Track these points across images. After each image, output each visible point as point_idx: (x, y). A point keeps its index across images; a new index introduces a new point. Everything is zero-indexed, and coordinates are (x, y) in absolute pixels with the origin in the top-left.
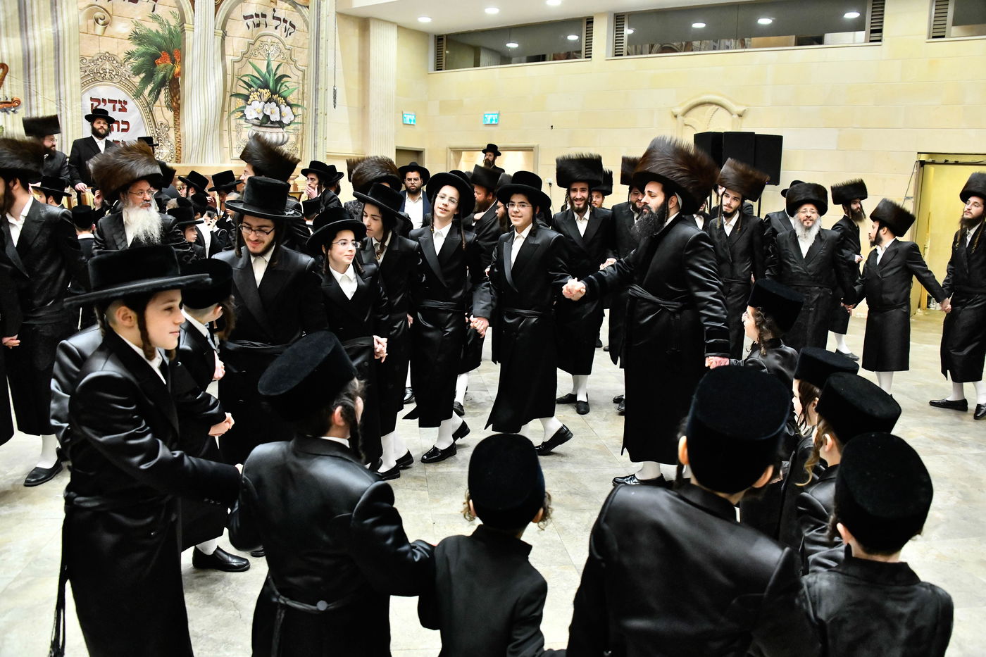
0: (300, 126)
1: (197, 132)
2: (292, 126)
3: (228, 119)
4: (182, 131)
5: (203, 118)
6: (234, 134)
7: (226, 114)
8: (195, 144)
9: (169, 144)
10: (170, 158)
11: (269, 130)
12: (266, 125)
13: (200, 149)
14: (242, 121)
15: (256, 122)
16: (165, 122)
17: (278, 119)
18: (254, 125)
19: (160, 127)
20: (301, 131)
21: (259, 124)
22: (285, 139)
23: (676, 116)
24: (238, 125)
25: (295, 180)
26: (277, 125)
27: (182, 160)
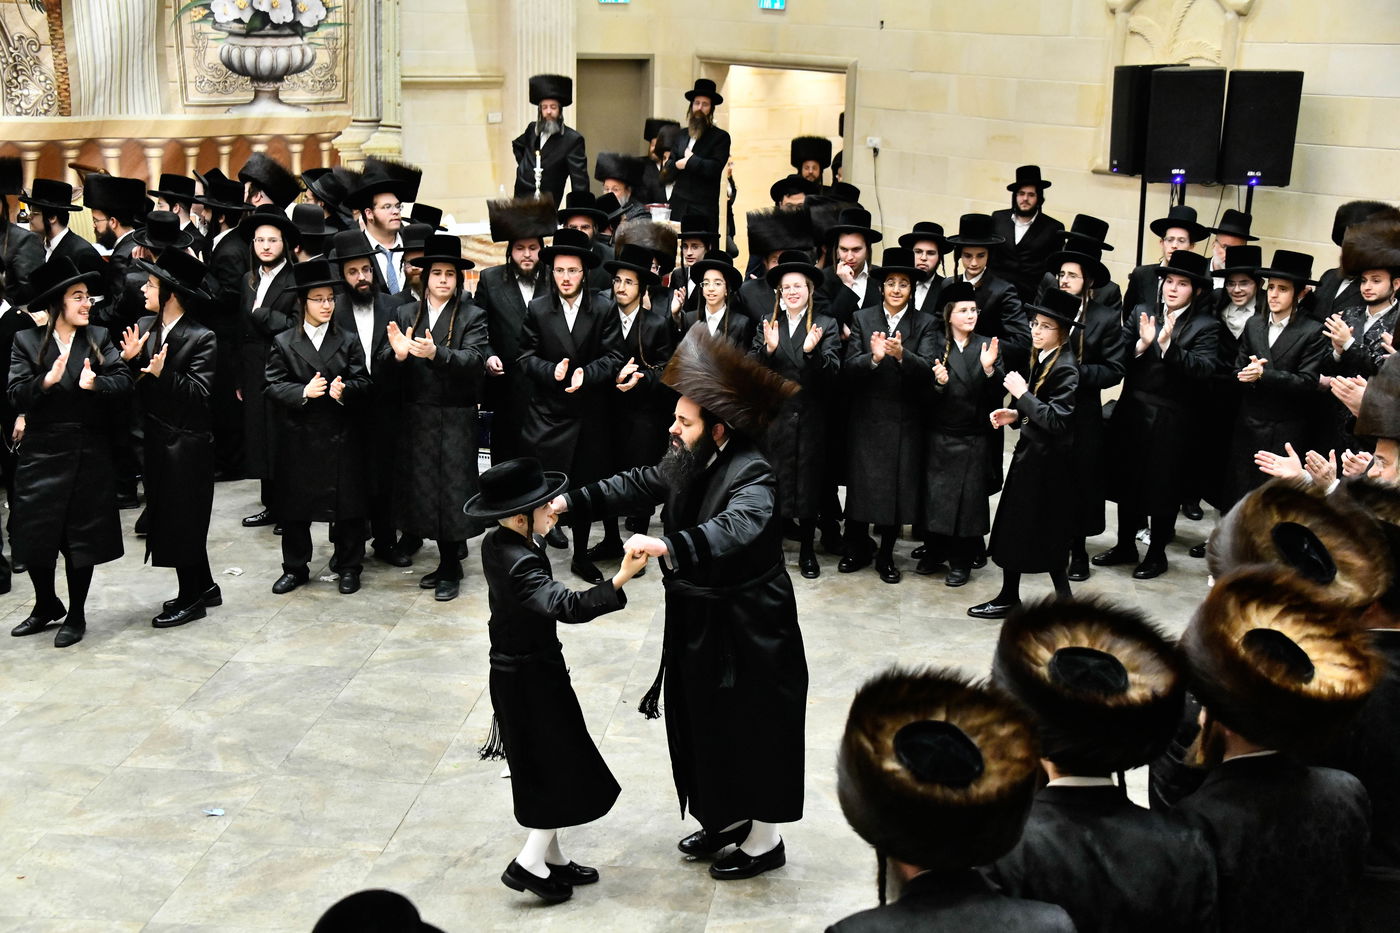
0: (340, 31)
1: (102, 53)
2: (322, 32)
3: (175, 22)
4: (69, 51)
5: (115, 23)
6: (189, 53)
7: (170, 13)
8: (101, 77)
9: (42, 78)
10: (46, 107)
11: (270, 42)
12: (262, 32)
13: (116, 86)
14: (207, 27)
15: (236, 27)
16: (27, 33)
17: (289, 18)
18: (232, 34)
19: (17, 44)
20: (341, 42)
21: (244, 31)
22: (308, 59)
23: (1113, 12)
24: (198, 36)
25: (333, 141)
26: (288, 31)
27: (73, 109)
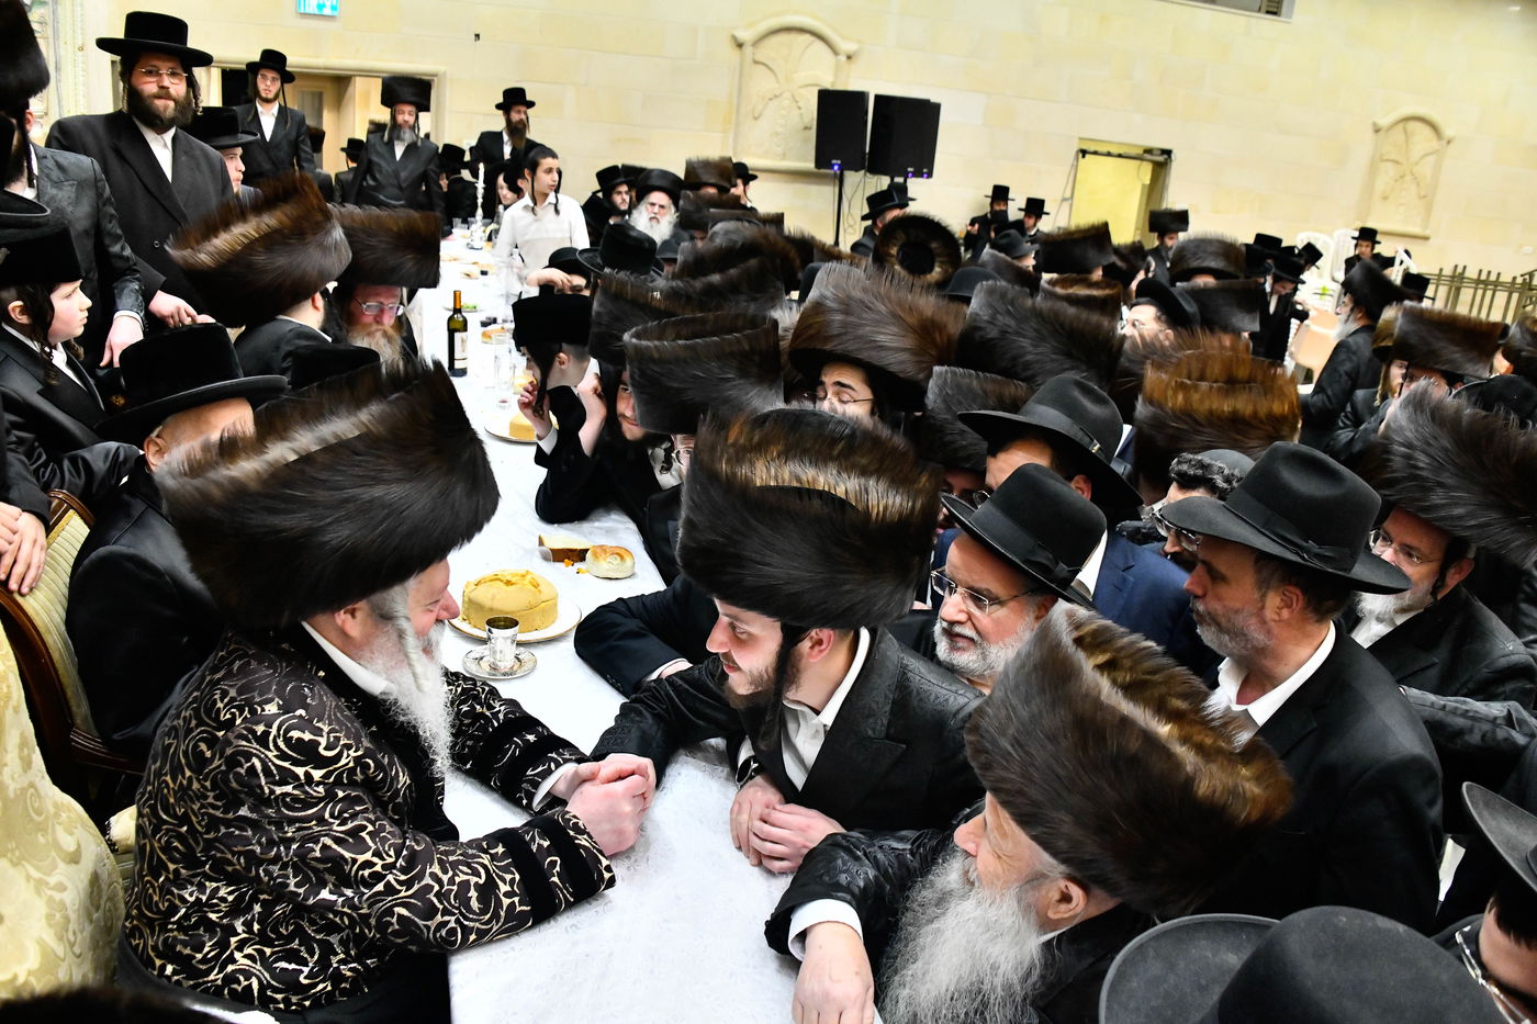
23: (740, 45)
